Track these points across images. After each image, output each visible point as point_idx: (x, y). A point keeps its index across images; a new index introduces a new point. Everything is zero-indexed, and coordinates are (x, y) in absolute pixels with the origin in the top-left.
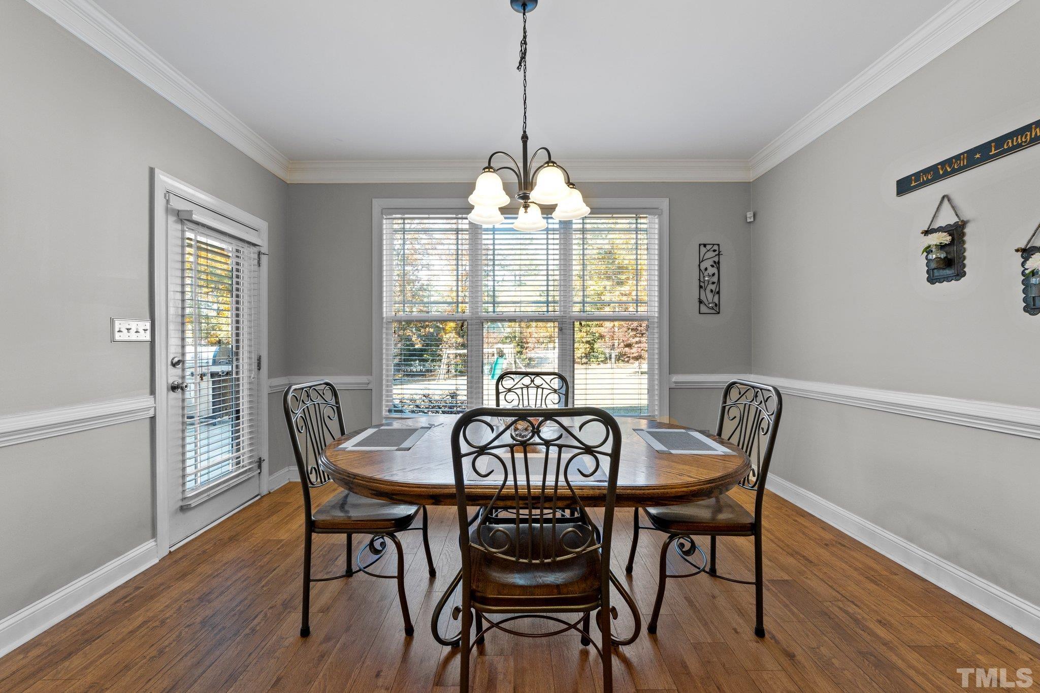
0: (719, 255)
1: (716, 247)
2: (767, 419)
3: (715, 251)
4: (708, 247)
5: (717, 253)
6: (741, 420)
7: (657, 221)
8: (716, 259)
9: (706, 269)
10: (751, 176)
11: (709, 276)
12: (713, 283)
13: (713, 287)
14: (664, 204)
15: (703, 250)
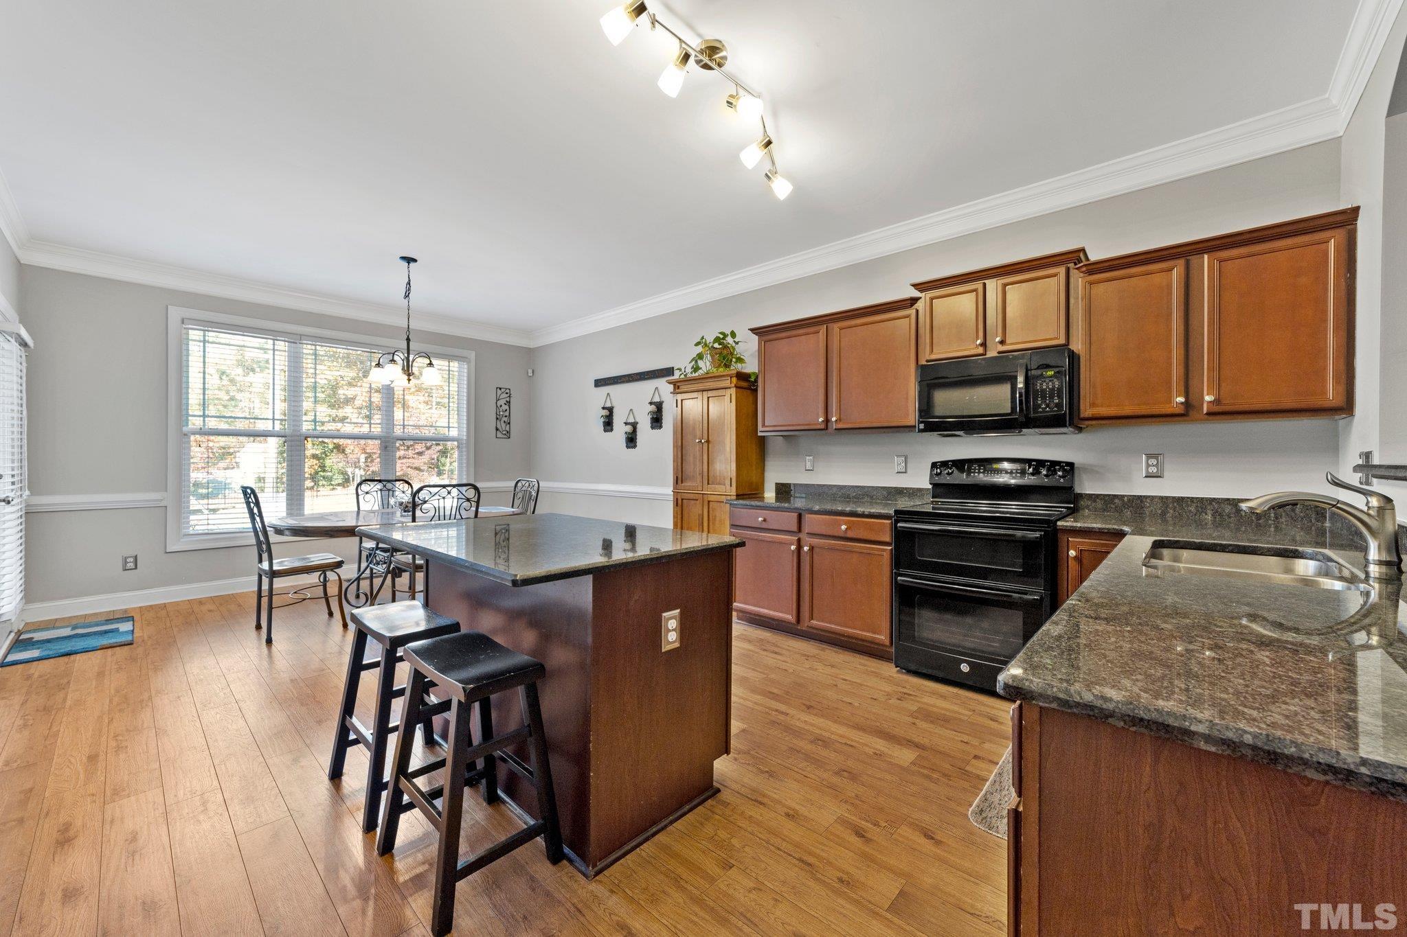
0: (509, 396)
1: (508, 391)
2: (534, 494)
3: (507, 393)
4: (503, 390)
5: (508, 395)
6: (523, 498)
7: (466, 366)
8: (508, 399)
9: (501, 406)
10: (532, 345)
11: (503, 412)
12: (506, 416)
13: (506, 419)
14: (472, 355)
15: (499, 391)
